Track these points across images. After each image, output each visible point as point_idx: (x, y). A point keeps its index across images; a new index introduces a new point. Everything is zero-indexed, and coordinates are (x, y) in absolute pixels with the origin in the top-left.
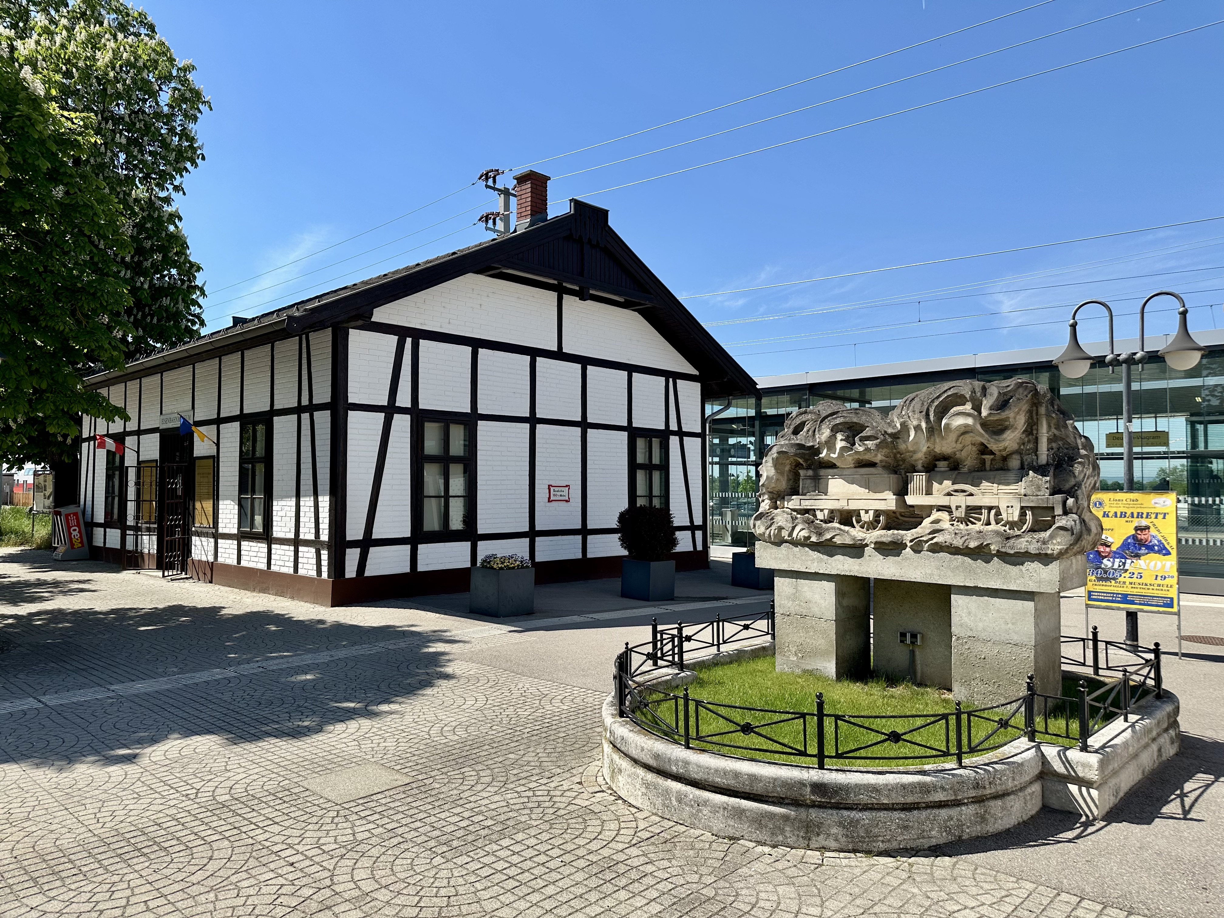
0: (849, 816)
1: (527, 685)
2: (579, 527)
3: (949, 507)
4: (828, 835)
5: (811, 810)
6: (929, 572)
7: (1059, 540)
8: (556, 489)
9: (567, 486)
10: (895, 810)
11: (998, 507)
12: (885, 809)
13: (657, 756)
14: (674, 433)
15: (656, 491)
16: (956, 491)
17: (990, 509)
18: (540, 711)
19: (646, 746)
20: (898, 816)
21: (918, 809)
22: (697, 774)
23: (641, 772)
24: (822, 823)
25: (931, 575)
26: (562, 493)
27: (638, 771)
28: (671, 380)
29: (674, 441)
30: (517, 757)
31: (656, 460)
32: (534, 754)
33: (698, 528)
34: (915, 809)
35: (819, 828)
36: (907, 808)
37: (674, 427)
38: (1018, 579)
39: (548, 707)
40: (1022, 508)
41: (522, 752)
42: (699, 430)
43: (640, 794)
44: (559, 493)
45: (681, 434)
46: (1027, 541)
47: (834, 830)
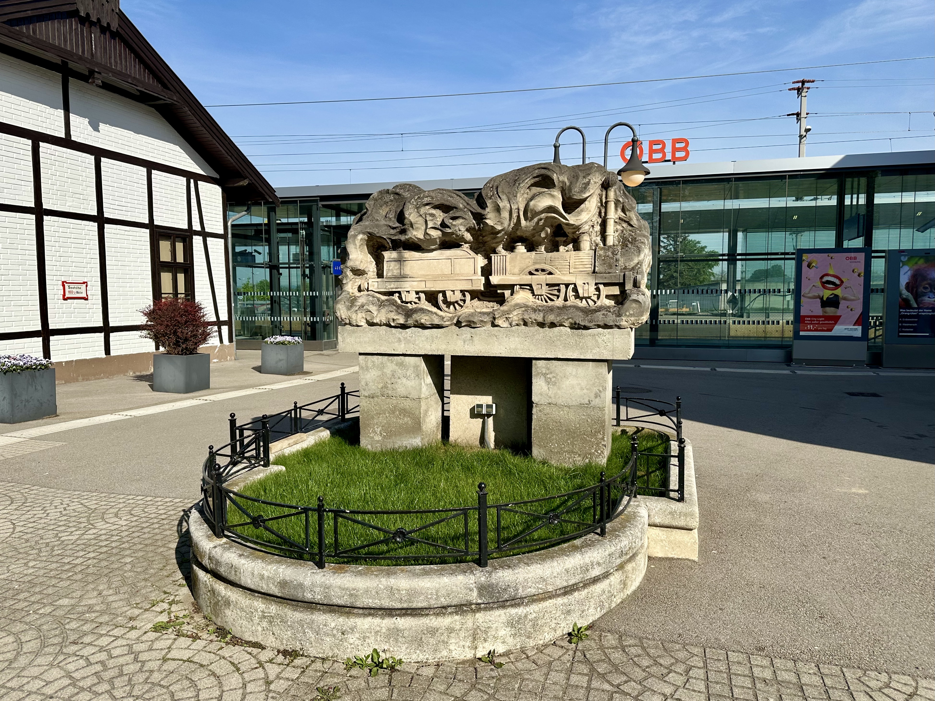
0: (517, 614)
1: (66, 501)
2: (101, 324)
3: (530, 285)
4: (495, 638)
5: (478, 615)
6: (513, 346)
7: (632, 312)
8: (72, 286)
9: (84, 283)
10: (559, 596)
11: (575, 284)
12: (550, 598)
13: (283, 584)
14: (197, 233)
15: (181, 288)
16: (537, 270)
17: (567, 286)
18: (91, 532)
19: (266, 574)
20: (561, 602)
21: (577, 589)
22: (340, 597)
23: (259, 604)
24: (489, 628)
25: (516, 349)
26: (79, 290)
27: (256, 603)
28: (192, 181)
29: (197, 241)
30: (73, 602)
31: (180, 259)
32: (95, 593)
33: (224, 323)
34: (575, 590)
35: (486, 632)
36: (568, 591)
37: (196, 227)
38: (593, 349)
39: (100, 525)
40: (596, 284)
41: (79, 593)
42: (222, 232)
43: (260, 629)
44: (75, 290)
45: (205, 235)
46: (603, 314)
47: (502, 633)
